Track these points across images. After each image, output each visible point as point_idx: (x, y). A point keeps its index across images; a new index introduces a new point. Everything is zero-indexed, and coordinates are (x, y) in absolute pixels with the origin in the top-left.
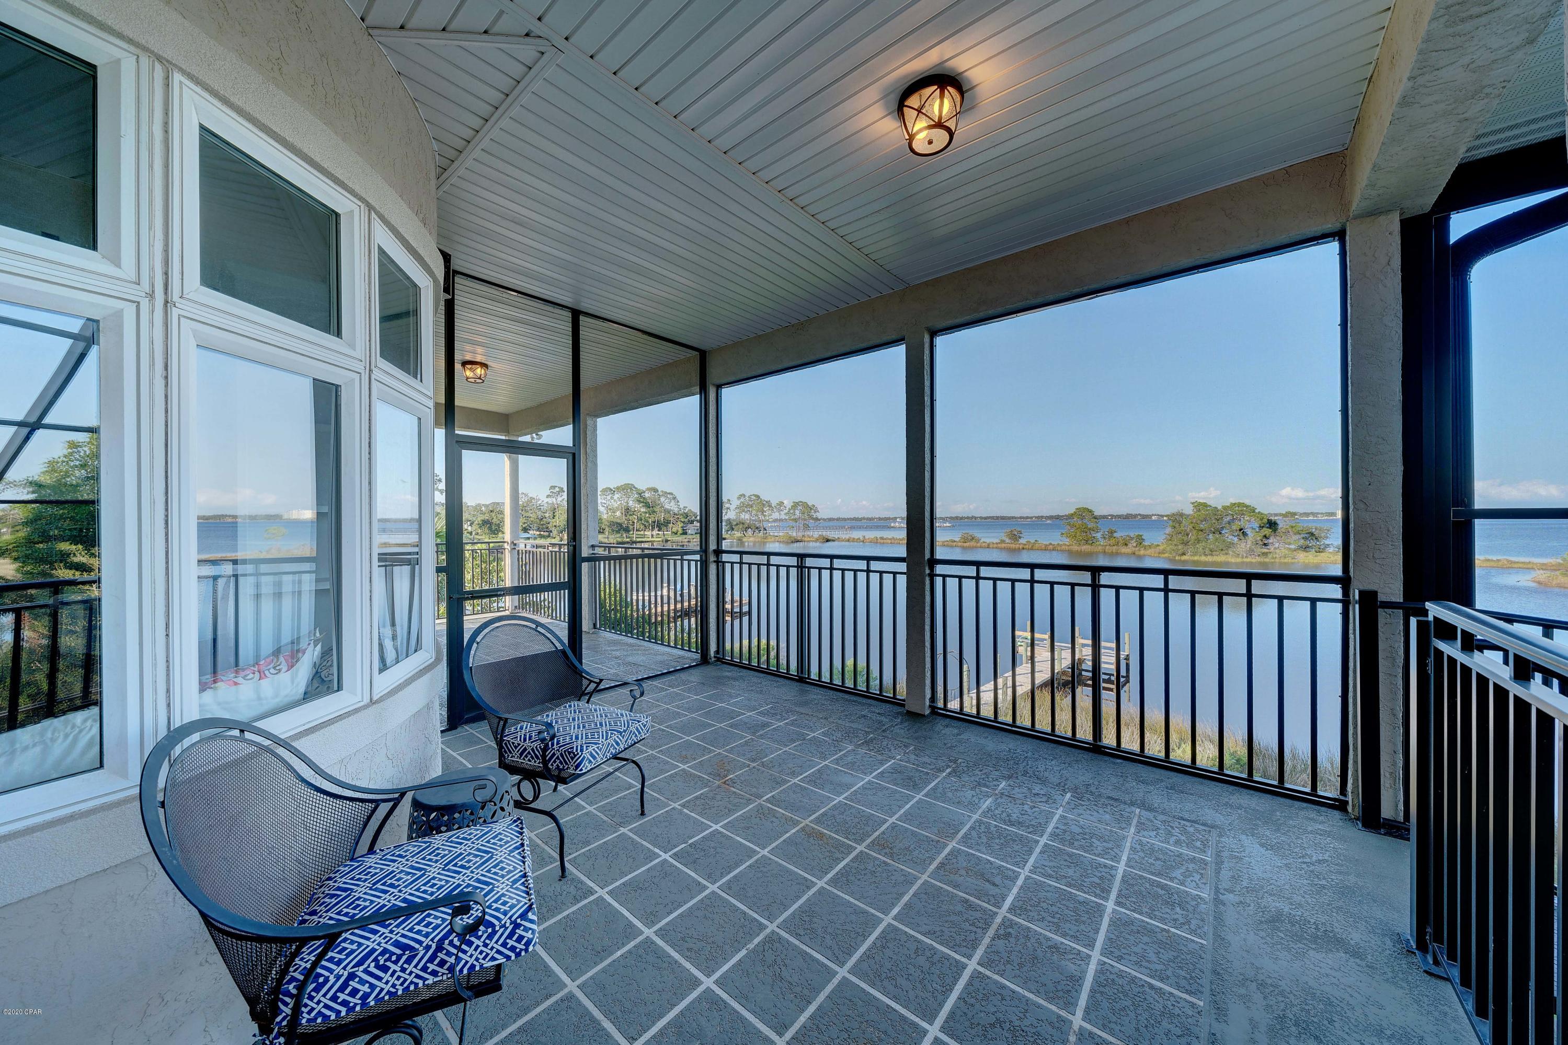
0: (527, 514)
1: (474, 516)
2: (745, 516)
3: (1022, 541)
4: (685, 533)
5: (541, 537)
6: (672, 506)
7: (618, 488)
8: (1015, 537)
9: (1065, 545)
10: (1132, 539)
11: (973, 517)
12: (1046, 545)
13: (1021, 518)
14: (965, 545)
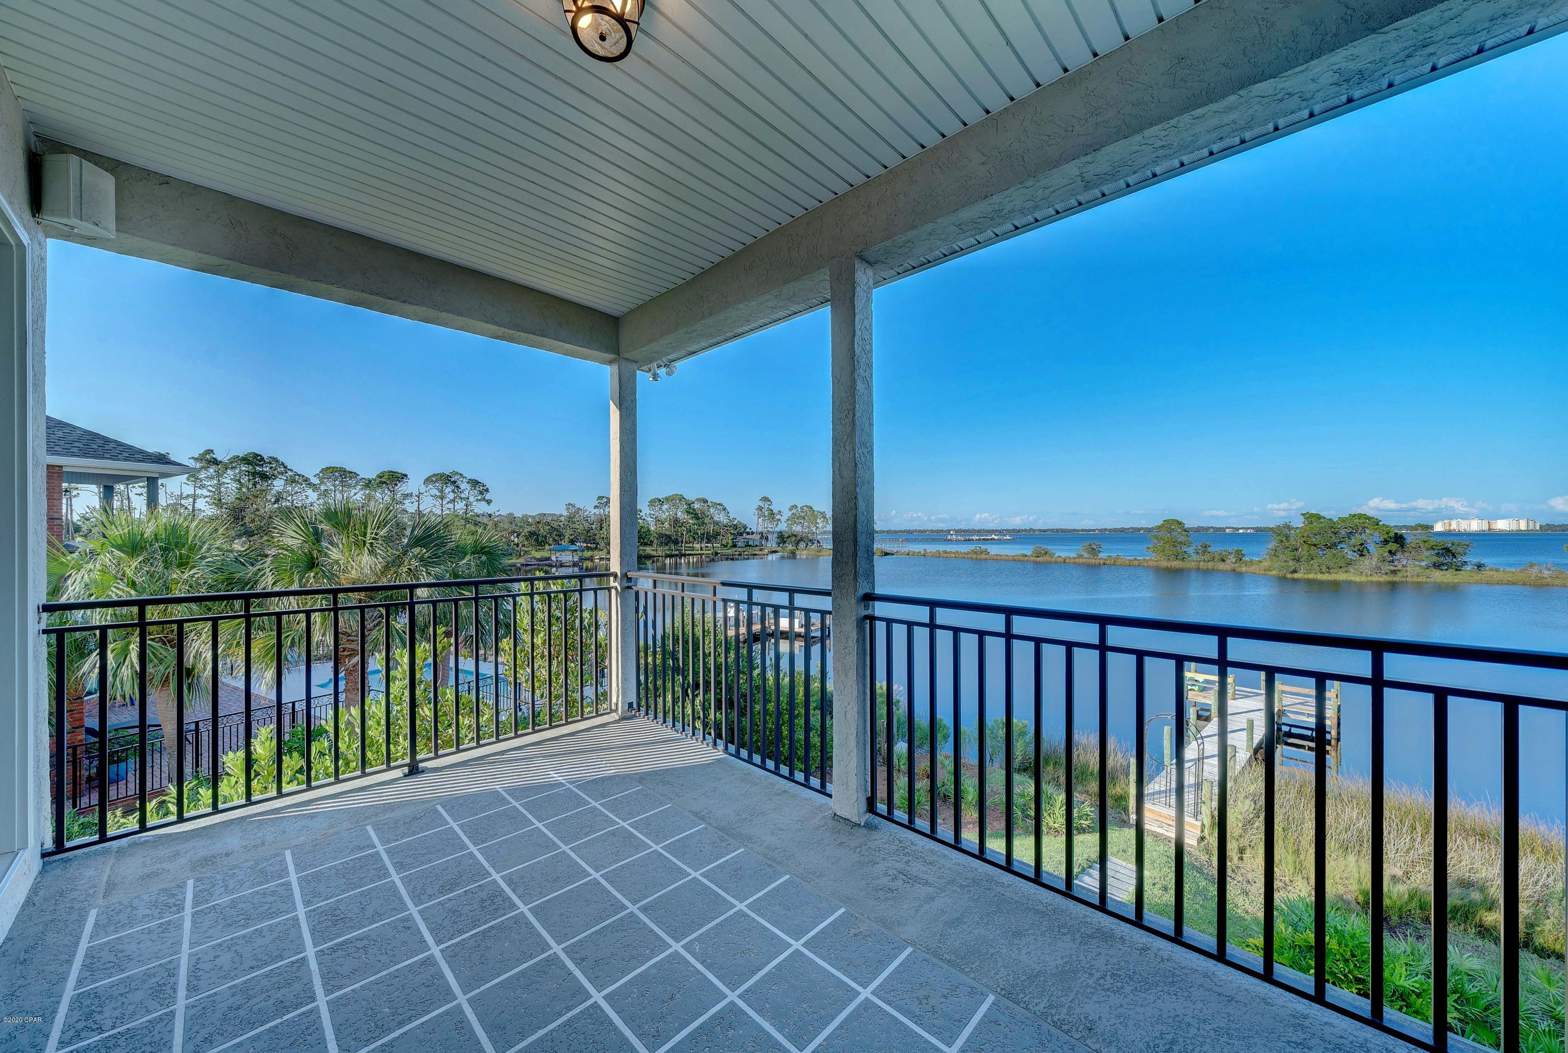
0: (574, 526)
1: (521, 527)
2: (797, 529)
3: (1101, 555)
4: (734, 546)
5: (588, 549)
6: (721, 518)
7: (667, 499)
8: (1093, 551)
9: (1152, 560)
10: (1230, 553)
11: (1031, 530)
12: (1130, 561)
13: (1082, 530)
14: (1038, 559)
